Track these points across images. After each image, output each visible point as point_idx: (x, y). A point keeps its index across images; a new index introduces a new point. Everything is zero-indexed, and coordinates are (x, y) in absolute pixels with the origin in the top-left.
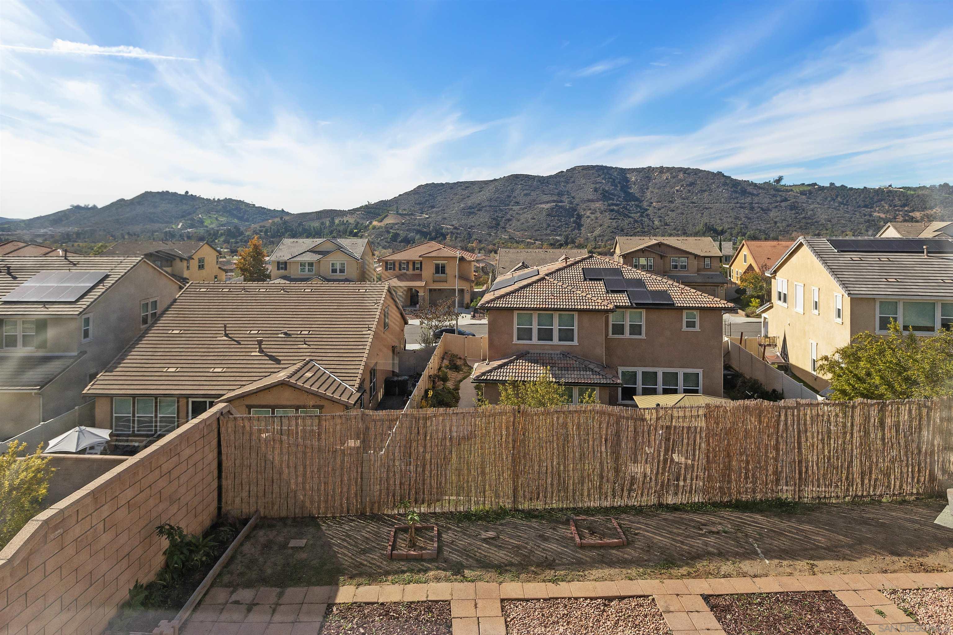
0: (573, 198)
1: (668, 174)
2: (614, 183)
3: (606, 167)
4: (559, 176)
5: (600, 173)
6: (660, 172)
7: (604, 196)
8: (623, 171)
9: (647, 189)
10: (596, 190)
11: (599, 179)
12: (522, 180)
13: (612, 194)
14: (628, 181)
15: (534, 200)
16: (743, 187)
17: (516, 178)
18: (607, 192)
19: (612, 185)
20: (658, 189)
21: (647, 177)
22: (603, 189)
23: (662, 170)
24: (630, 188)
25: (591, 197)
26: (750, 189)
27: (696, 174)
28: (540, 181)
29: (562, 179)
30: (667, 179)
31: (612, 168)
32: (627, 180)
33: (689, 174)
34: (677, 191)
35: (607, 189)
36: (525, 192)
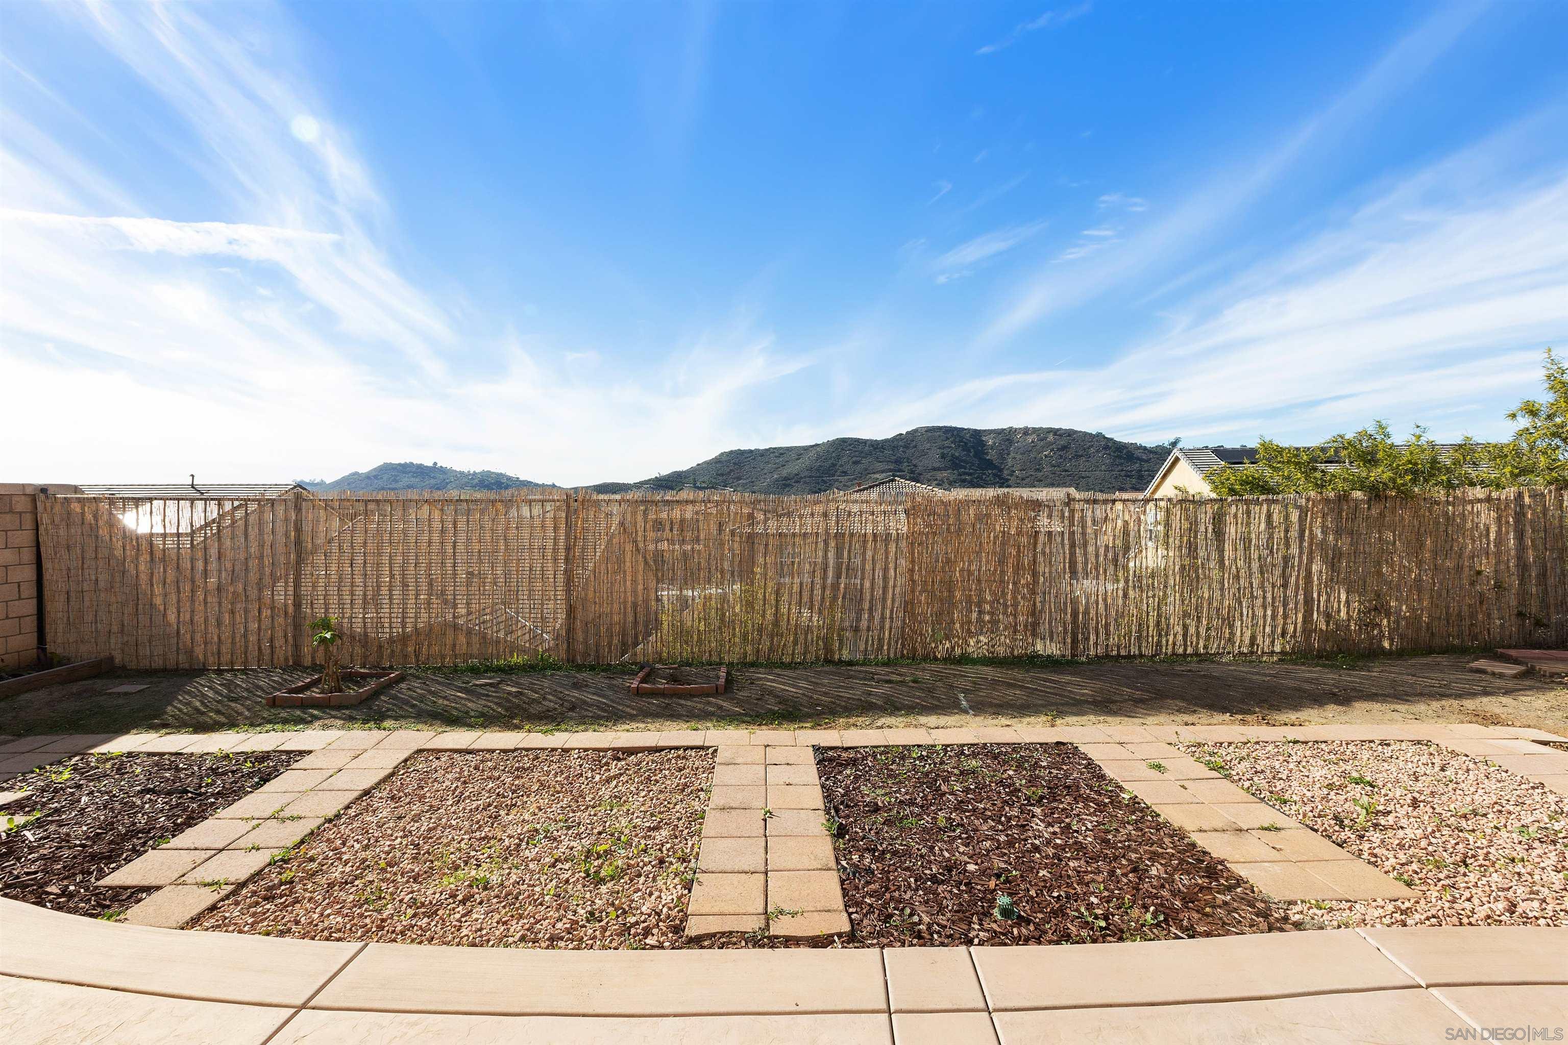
0: (915, 466)
1: (1034, 436)
2: (966, 448)
3: (956, 428)
4: (897, 440)
5: (949, 435)
6: (1024, 434)
7: (954, 463)
8: (977, 433)
9: (1008, 454)
10: (943, 456)
11: (947, 443)
12: (850, 445)
13: (964, 461)
14: (985, 445)
15: (866, 470)
16: (1130, 452)
17: (844, 446)
18: (957, 458)
19: (963, 450)
20: (1022, 454)
21: (1008, 440)
22: (953, 455)
23: (1026, 431)
24: (987, 454)
25: (937, 465)
26: (1138, 453)
27: (1069, 435)
28: (873, 446)
29: (900, 443)
30: (1033, 442)
31: (963, 429)
32: (982, 444)
33: (1060, 435)
34: (1046, 456)
35: (957, 454)
36: (854, 459)
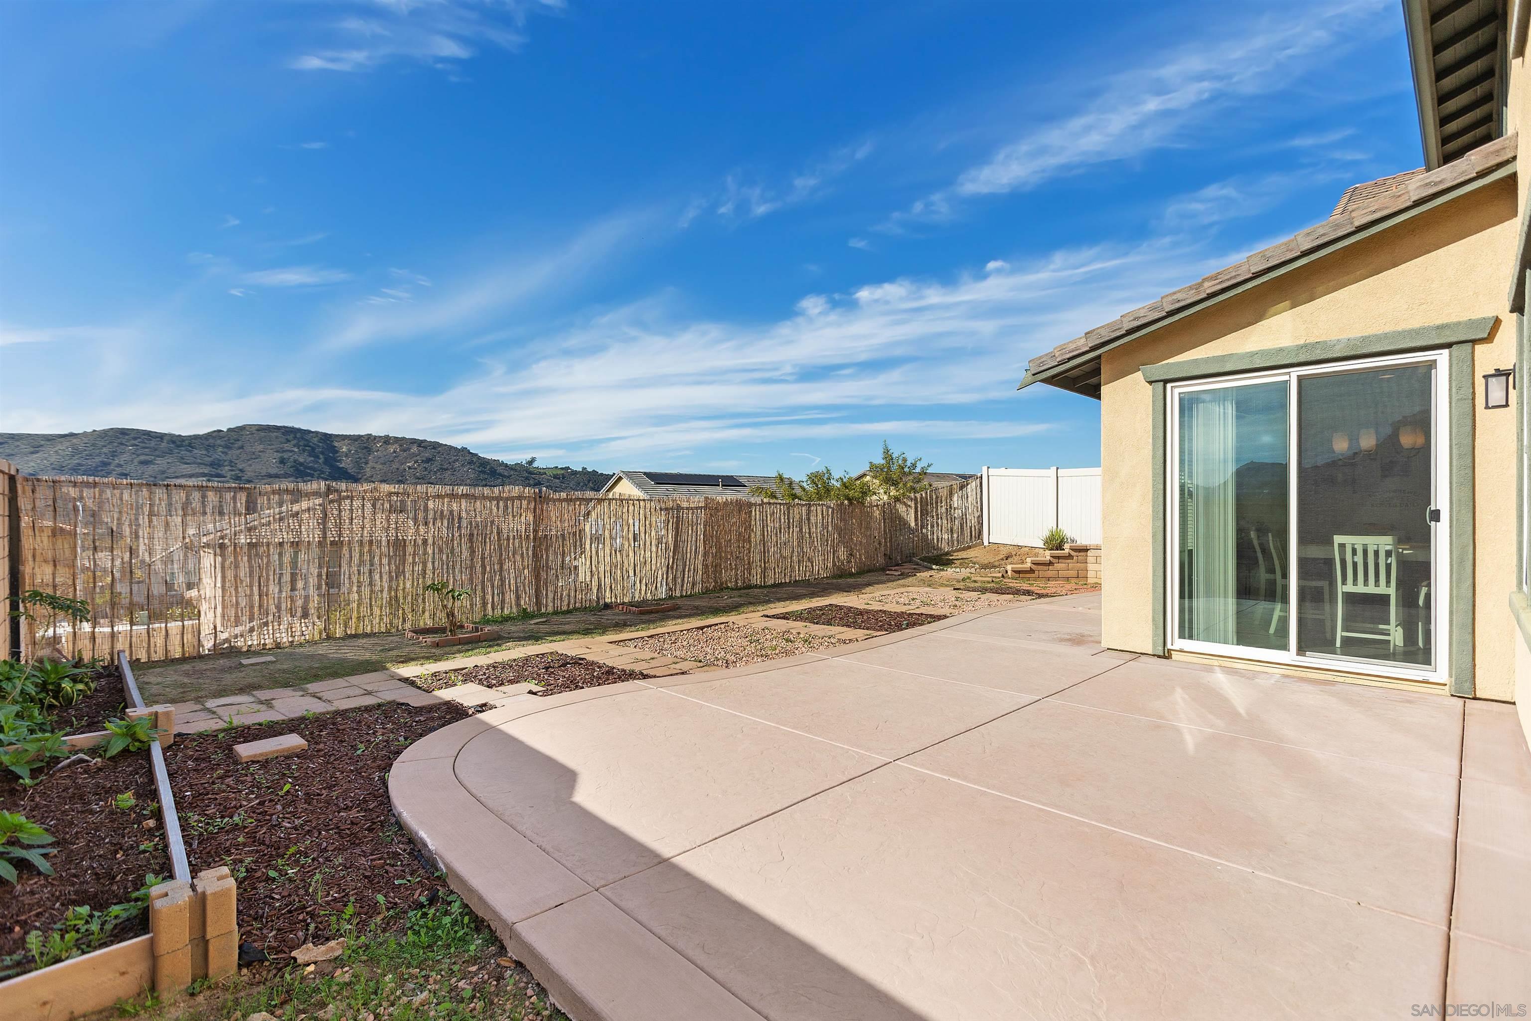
0: (241, 470)
1: (396, 446)
2: (312, 453)
3: (299, 430)
4: (214, 438)
5: (290, 437)
6: (385, 442)
7: (297, 470)
8: (327, 439)
9: (366, 463)
10: (282, 461)
11: (287, 446)
12: (135, 439)
13: (310, 468)
14: (337, 452)
15: (163, 472)
16: (492, 468)
17: (121, 436)
18: (301, 464)
19: (310, 456)
20: (382, 464)
21: (366, 448)
22: (295, 461)
23: (387, 440)
24: (340, 461)
25: (273, 471)
26: (500, 470)
27: (434, 448)
28: (174, 442)
29: (219, 442)
30: (395, 452)
31: (310, 432)
32: (335, 450)
33: (425, 447)
34: (409, 468)
35: (302, 460)
36: (142, 458)
